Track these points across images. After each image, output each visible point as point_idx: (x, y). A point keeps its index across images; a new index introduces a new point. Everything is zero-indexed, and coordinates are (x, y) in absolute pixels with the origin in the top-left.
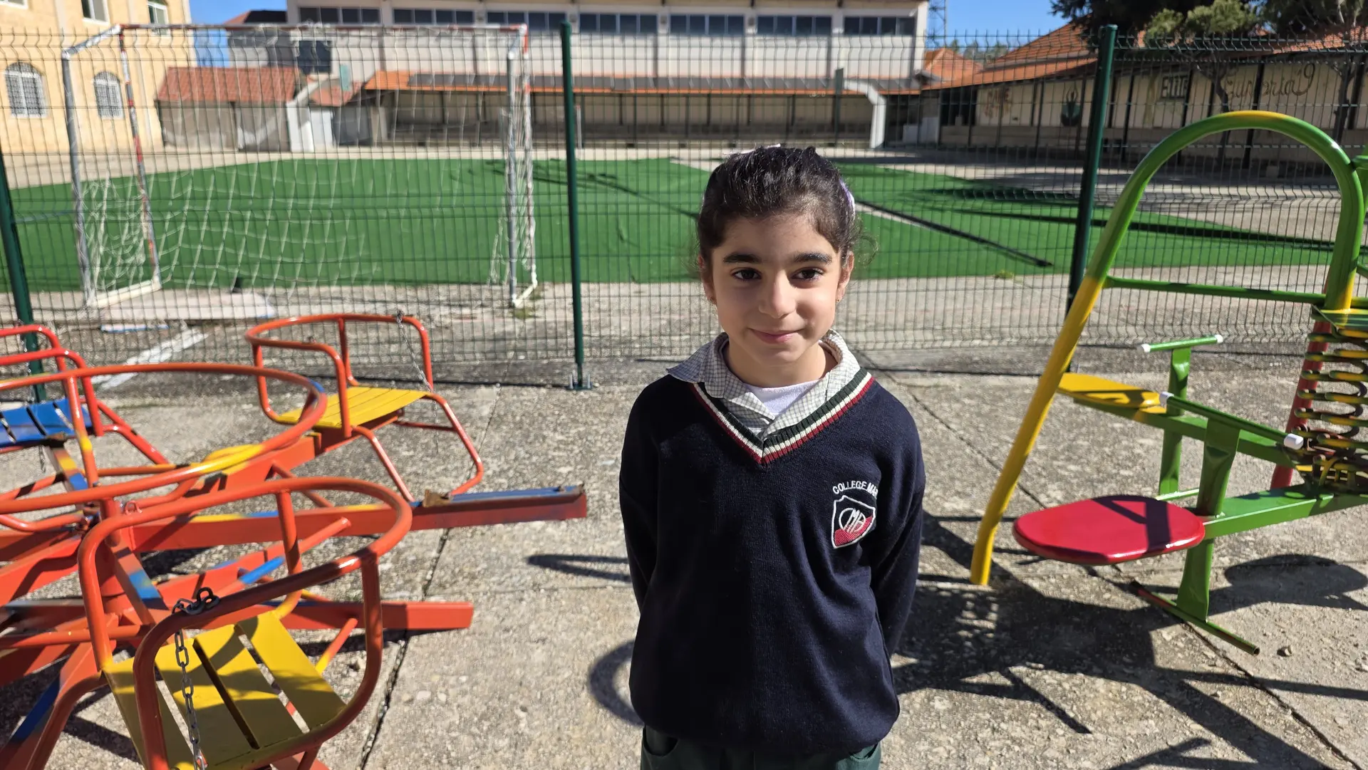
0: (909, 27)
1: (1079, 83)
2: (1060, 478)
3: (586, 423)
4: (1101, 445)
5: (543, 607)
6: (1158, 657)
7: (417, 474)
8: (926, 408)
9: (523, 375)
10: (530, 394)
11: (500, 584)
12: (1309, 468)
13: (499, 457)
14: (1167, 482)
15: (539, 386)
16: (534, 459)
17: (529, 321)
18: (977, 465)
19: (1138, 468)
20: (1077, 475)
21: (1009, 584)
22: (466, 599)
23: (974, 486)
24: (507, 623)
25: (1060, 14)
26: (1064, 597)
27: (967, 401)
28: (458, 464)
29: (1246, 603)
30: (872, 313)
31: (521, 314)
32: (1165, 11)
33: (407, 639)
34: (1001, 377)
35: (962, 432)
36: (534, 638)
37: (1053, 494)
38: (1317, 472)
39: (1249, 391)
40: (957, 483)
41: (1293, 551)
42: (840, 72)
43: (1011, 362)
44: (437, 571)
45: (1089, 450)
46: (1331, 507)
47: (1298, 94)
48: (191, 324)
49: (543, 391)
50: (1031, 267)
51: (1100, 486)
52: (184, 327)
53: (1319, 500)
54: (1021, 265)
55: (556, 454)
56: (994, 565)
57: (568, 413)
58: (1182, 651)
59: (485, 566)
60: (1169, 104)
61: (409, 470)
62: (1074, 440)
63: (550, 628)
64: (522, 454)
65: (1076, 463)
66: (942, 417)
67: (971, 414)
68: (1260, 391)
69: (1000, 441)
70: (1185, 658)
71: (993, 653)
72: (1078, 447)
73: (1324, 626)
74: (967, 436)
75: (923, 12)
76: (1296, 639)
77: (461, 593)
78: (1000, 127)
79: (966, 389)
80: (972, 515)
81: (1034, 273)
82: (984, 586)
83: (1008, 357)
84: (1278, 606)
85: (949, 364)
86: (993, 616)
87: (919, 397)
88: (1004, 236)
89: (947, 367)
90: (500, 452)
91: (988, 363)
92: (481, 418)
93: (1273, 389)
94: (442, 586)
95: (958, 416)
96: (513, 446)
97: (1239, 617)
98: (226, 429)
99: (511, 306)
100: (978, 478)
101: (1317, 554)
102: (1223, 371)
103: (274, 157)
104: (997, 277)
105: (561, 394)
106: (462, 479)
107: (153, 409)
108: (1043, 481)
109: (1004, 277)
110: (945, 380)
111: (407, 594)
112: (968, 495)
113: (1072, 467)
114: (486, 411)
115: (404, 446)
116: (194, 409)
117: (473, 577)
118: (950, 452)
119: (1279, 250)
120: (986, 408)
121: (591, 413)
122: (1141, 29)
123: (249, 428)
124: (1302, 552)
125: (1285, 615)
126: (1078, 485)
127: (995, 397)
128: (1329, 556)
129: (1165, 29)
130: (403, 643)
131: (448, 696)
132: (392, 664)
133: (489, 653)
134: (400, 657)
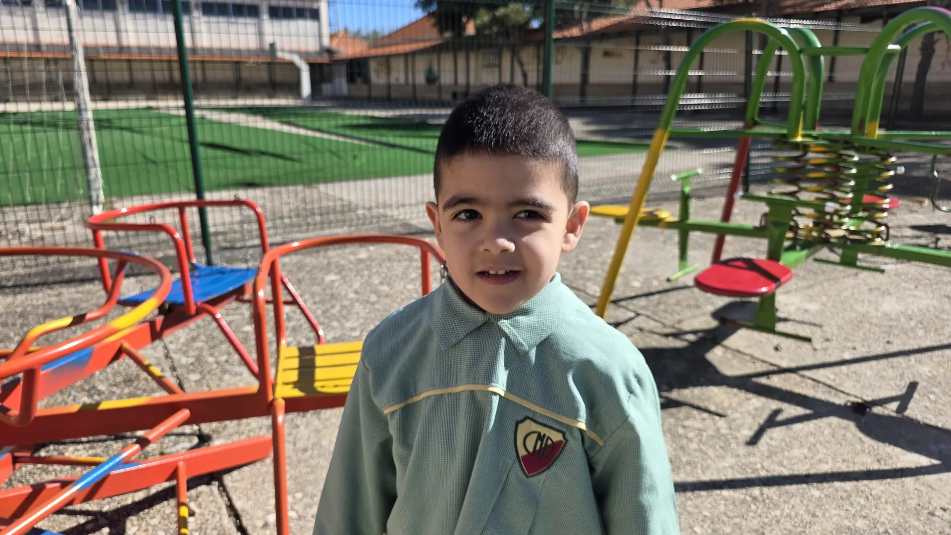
0: (315, 15)
1: (435, 57)
25: (419, 9)
32: (483, 10)
42: (272, 46)
47: (558, 63)
60: (489, 70)
75: (323, 6)
78: (388, 85)
122: (468, 21)
129: (485, 21)
130: (217, 483)
131: (297, 512)
132: (222, 502)
133: (305, 470)
134: (224, 494)
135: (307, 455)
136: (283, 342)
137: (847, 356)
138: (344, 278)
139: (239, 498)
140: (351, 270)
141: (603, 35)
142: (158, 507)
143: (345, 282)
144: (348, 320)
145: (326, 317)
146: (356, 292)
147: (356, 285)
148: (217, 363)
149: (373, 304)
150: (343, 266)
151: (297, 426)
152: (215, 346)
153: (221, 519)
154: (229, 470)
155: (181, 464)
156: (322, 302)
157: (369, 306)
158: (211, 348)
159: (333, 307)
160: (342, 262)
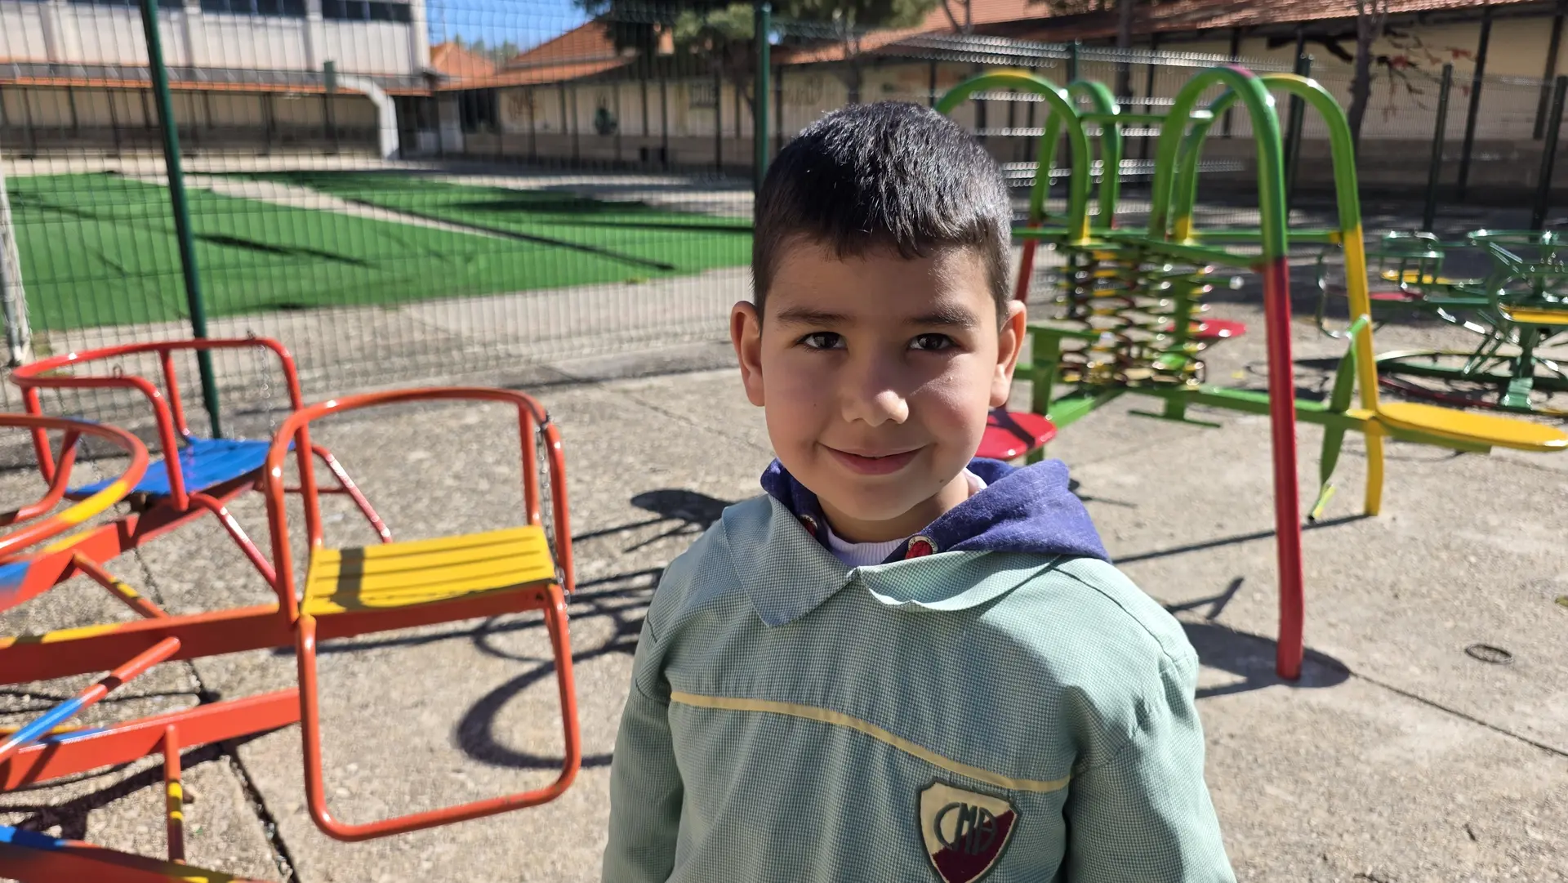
0: (403, 15)
1: (610, 88)
18: (740, 449)
23: (752, 466)
25: (581, 10)
27: (689, 397)
32: (688, 12)
34: (704, 372)
35: (706, 424)
40: (736, 468)
42: (329, 66)
43: (703, 358)
47: (812, 101)
50: (654, 272)
54: (644, 270)
60: (699, 112)
67: (702, 407)
69: (745, 426)
74: (713, 427)
78: (532, 134)
79: (681, 387)
81: (660, 277)
85: (645, 367)
87: (642, 399)
91: (682, 362)
99: (13, 365)
100: (750, 460)
104: (626, 284)
109: (634, 284)
110: (655, 381)
118: (709, 443)
129: (689, 32)
130: (228, 758)
131: (349, 789)
132: (236, 782)
133: (362, 733)
134: (239, 772)
135: (367, 713)
136: (318, 542)
137: (1161, 546)
138: (438, 457)
139: (262, 776)
140: (451, 443)
141: (881, 59)
142: (136, 794)
143: (440, 461)
144: (441, 520)
145: (406, 516)
146: (457, 477)
147: (458, 466)
148: (230, 589)
149: (483, 493)
150: (438, 436)
151: (353, 674)
152: (225, 565)
153: (233, 804)
154: (247, 738)
155: (171, 728)
156: (401, 493)
157: (475, 498)
158: (219, 568)
159: (418, 499)
160: (438, 430)
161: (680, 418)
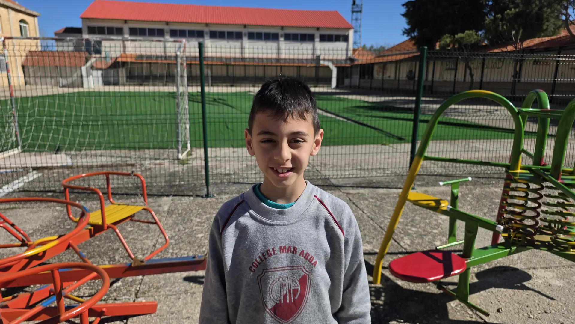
0: (346, 39)
1: (414, 63)
2: (409, 234)
3: (210, 213)
4: (425, 219)
5: (189, 301)
6: (450, 315)
7: (134, 239)
8: (354, 203)
9: (183, 191)
10: (185, 200)
11: (170, 291)
12: (506, 235)
13: (171, 230)
14: (451, 238)
15: (190, 196)
16: (187, 230)
17: (186, 166)
18: (375, 229)
19: (440, 229)
20: (416, 233)
21: (388, 283)
22: (155, 299)
23: (374, 238)
24: (173, 310)
25: (406, 35)
26: (411, 288)
27: (371, 200)
28: (152, 234)
29: (484, 289)
30: (331, 161)
31: (182, 162)
32: (447, 35)
33: (127, 320)
34: (385, 189)
35: (369, 214)
36: (184, 317)
37: (406, 242)
38: (509, 236)
39: (483, 194)
40: (367, 237)
41: (502, 265)
43: (388, 182)
44: (142, 286)
45: (420, 222)
46: (516, 252)
47: (498, 68)
48: (34, 169)
49: (192, 198)
50: (395, 140)
51: (425, 237)
52: (31, 170)
53: (511, 249)
54: (392, 139)
55: (197, 228)
56: (382, 274)
57: (202, 208)
58: (459, 311)
59: (163, 282)
60: (449, 72)
61: (131, 237)
62: (414, 217)
63: (192, 312)
64: (182, 228)
65: (415, 227)
66: (361, 207)
67: (373, 205)
68: (487, 194)
69: (384, 218)
70: (461, 315)
71: (382, 315)
72: (416, 220)
73: (515, 299)
74: (371, 216)
75: (351, 33)
76: (504, 304)
77: (152, 296)
78: (383, 80)
79: (370, 195)
80: (373, 252)
81: (397, 143)
82: (379, 285)
83: (387, 180)
84: (496, 289)
85: (363, 183)
86: (383, 298)
87: (351, 198)
88: (385, 126)
89: (363, 185)
90: (172, 227)
91: (379, 183)
92: (164, 212)
93: (492, 193)
94: (144, 293)
95: (367, 207)
96: (177, 224)
97: (481, 295)
98: (48, 218)
99: (178, 159)
100: (375, 235)
101: (511, 266)
102: (473, 185)
103: (76, 90)
104: (382, 145)
105: (200, 200)
106: (154, 241)
107: (14, 210)
108: (402, 235)
109: (385, 145)
110: (362, 191)
111: (127, 297)
112: (372, 243)
113: (414, 229)
114: (166, 208)
115: (129, 226)
116: (34, 210)
117: (158, 288)
118: (364, 223)
119: (493, 133)
120: (379, 203)
121: (213, 208)
122: (437, 41)
123: (59, 218)
124: (505, 265)
125: (499, 294)
126: (416, 237)
127: (382, 198)
128: (516, 267)
129: (447, 42)
161: (360, 210)
